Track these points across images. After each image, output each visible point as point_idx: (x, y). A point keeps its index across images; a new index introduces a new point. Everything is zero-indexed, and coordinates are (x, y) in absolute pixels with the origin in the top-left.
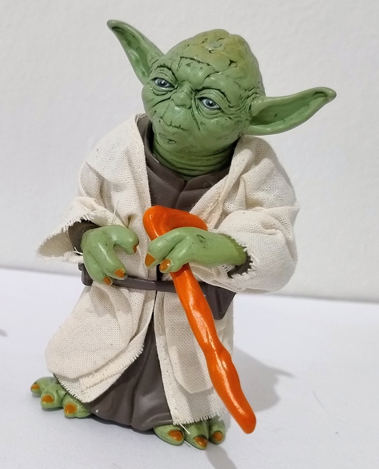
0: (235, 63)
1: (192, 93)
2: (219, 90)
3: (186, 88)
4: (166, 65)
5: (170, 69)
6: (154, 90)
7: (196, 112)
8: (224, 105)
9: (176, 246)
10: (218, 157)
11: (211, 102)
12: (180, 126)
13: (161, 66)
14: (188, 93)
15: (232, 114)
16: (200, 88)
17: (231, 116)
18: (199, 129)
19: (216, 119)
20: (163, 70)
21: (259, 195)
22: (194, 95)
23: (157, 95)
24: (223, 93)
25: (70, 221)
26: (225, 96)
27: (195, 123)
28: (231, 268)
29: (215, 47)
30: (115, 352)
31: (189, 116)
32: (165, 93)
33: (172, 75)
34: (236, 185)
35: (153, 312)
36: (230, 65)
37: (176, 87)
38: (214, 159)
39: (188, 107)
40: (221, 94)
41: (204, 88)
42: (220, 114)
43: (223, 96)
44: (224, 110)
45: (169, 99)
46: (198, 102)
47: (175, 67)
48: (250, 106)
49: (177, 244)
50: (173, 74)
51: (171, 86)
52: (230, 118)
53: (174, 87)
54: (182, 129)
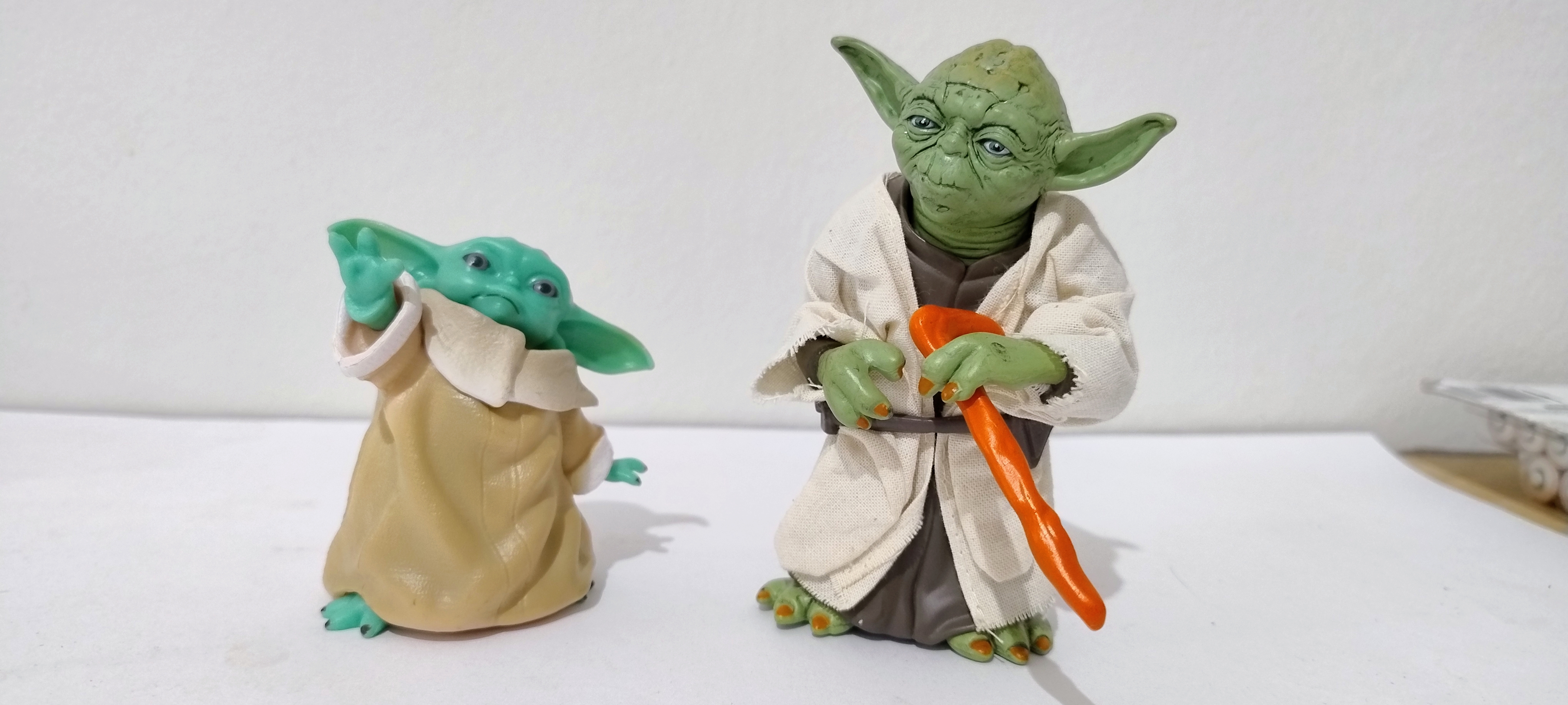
0: (1027, 86)
1: (967, 134)
2: (1008, 127)
3: (959, 127)
4: (926, 95)
5: (932, 101)
6: (910, 133)
7: (976, 162)
8: (1016, 149)
9: (963, 363)
10: (1012, 228)
11: (997, 145)
12: (954, 183)
13: (919, 98)
14: (963, 134)
15: (1029, 161)
16: (980, 125)
18: (982, 187)
19: (1006, 170)
20: (922, 104)
21: (1076, 279)
22: (970, 137)
23: (917, 141)
24: (1014, 131)
25: (800, 339)
26: (1017, 135)
27: (976, 178)
28: (1044, 389)
29: (995, 65)
30: (883, 530)
31: (967, 169)
32: (928, 137)
33: (935, 109)
34: (1042, 267)
35: (933, 466)
36: (1019, 89)
37: (943, 126)
38: (1006, 230)
39: (964, 154)
40: (1010, 132)
41: (985, 126)
42: (1012, 162)
43: (1014, 135)
44: (1017, 156)
45: (936, 144)
46: (977, 146)
47: (939, 97)
48: (1054, 148)
49: (964, 358)
50: (938, 108)
51: (936, 126)
52: (1025, 167)
53: (939, 127)
54: (957, 188)
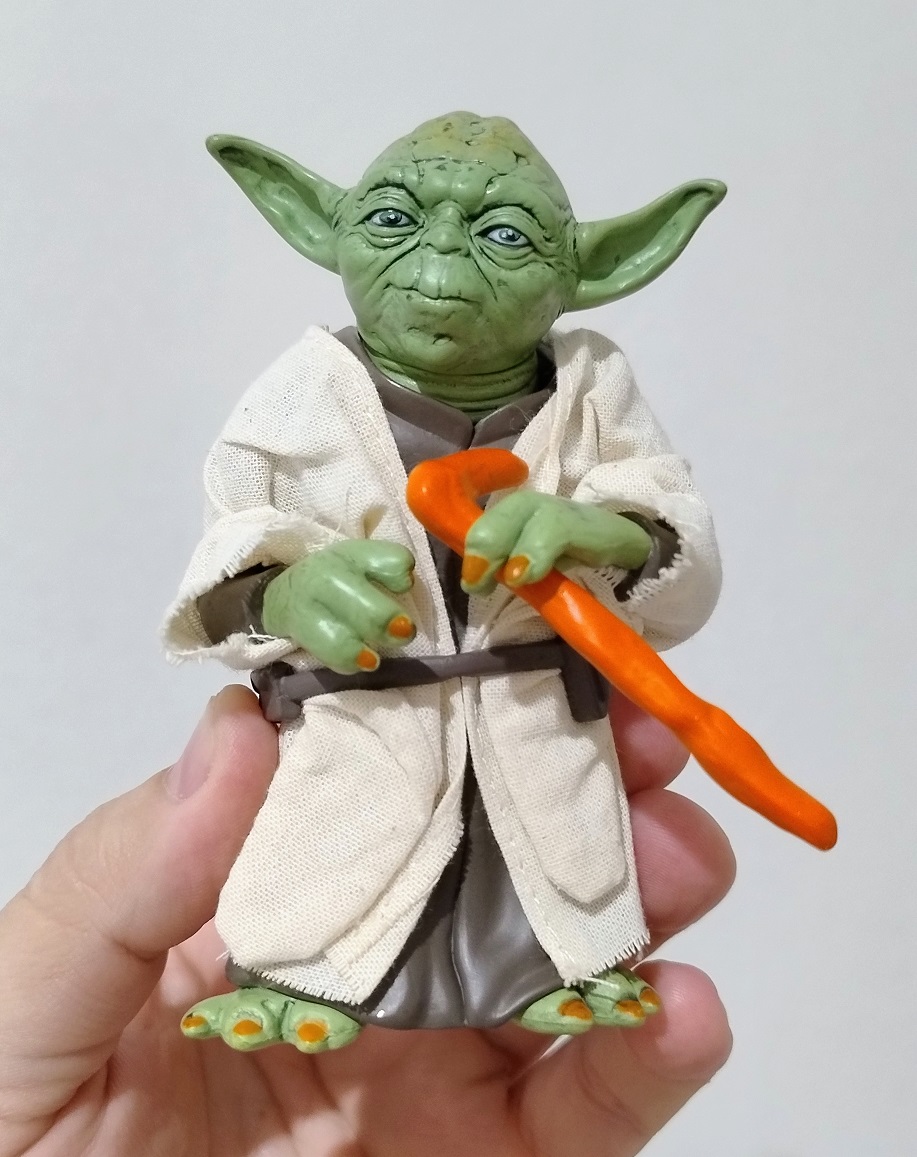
6: (373, 239)
12: (460, 294)
17: (552, 260)
20: (386, 192)
35: (466, 729)
49: (524, 521)
51: (412, 221)
